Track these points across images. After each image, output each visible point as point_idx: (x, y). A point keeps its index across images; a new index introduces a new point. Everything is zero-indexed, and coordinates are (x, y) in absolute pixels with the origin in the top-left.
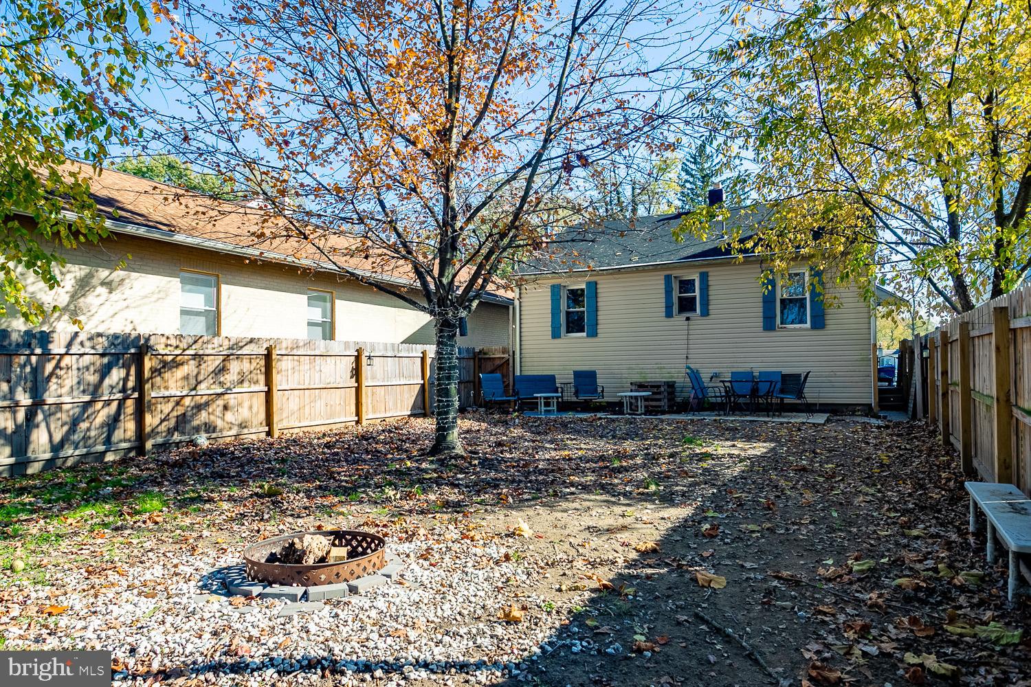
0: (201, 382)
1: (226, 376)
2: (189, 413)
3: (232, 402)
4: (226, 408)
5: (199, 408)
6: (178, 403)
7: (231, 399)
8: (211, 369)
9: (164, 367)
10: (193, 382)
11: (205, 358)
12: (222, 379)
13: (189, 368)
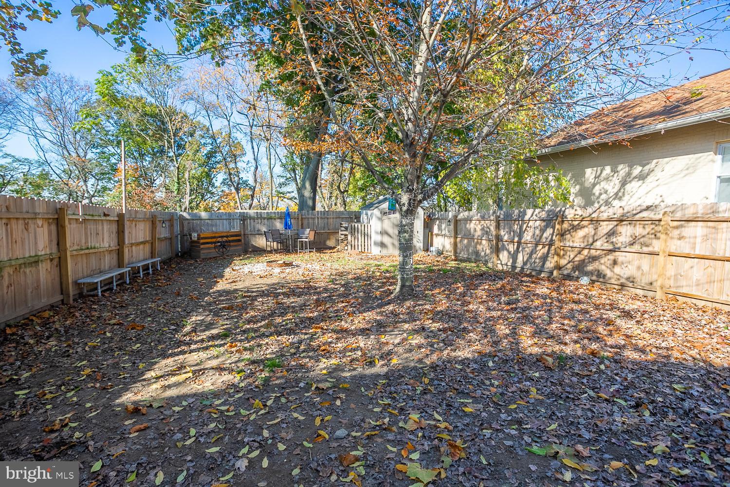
0: (597, 240)
1: (618, 238)
2: (586, 261)
3: (620, 259)
4: (615, 262)
5: (594, 259)
6: (580, 253)
7: (620, 256)
8: (605, 231)
9: (573, 228)
10: (591, 240)
11: (601, 223)
12: (614, 240)
13: (589, 230)
